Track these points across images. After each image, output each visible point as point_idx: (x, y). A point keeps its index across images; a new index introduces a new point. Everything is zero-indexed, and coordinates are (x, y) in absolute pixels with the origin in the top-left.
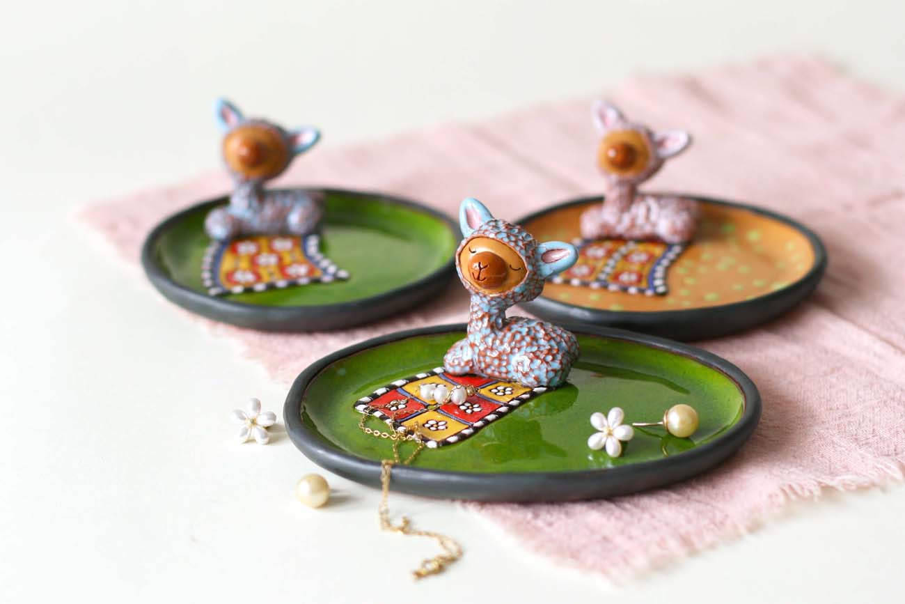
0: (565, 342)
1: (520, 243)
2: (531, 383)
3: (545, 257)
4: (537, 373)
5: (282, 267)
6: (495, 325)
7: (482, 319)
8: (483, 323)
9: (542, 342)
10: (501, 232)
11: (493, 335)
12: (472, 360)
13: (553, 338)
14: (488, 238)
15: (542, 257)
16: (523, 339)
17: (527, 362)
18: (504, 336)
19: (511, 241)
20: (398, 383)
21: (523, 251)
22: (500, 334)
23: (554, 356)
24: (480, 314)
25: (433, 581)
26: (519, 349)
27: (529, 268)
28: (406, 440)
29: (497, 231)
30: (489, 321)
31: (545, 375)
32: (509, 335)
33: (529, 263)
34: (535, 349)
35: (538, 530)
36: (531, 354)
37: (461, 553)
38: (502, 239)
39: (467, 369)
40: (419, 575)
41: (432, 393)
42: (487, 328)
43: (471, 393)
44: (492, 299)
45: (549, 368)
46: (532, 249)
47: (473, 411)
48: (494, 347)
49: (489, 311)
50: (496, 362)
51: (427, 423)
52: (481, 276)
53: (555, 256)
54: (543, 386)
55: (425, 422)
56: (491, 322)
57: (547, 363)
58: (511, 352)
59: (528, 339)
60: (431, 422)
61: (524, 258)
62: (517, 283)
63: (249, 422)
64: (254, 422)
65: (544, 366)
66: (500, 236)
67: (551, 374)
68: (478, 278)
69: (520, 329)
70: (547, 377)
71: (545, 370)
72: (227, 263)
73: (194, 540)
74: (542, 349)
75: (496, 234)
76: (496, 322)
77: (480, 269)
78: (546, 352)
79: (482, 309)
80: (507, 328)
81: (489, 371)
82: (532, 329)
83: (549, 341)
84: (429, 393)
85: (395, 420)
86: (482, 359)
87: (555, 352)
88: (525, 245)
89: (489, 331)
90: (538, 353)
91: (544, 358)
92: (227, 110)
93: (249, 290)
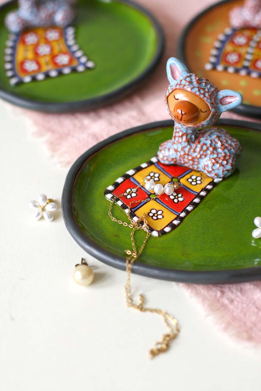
0: (234, 149)
1: (207, 95)
2: (213, 177)
3: (222, 101)
4: (217, 172)
5: (53, 57)
6: (190, 140)
7: (182, 136)
8: (182, 139)
9: (220, 150)
10: (195, 87)
11: (189, 147)
12: (176, 158)
13: (226, 147)
14: (186, 91)
15: (220, 102)
16: (208, 149)
17: (210, 165)
18: (196, 147)
19: (201, 94)
20: (131, 172)
21: (209, 100)
22: (194, 146)
23: (227, 161)
24: (180, 134)
25: (162, 357)
26: (205, 156)
27: (213, 110)
28: (139, 229)
29: (192, 86)
30: (186, 138)
31: (222, 173)
32: (199, 146)
33: (212, 108)
34: (215, 156)
35: (225, 307)
36: (213, 161)
37: (178, 330)
38: (195, 93)
39: (173, 162)
40: (154, 353)
41: (152, 187)
42: (185, 142)
43: (176, 187)
44: (189, 127)
45: (225, 169)
46: (214, 97)
47: (178, 201)
48: (190, 154)
49: (186, 132)
50: (191, 162)
51: (151, 212)
52: (182, 118)
53: (228, 100)
54: (220, 178)
55: (149, 212)
56: (188, 138)
57: (223, 166)
58: (200, 157)
59: (211, 149)
60: (154, 211)
61: (209, 105)
62: (204, 120)
63: (40, 209)
64: (43, 209)
65: (221, 168)
66: (194, 91)
67: (226, 172)
68: (181, 120)
69: (205, 142)
70: (223, 174)
71: (222, 170)
72: (21, 53)
73: (12, 319)
74: (220, 155)
75: (192, 89)
76: (191, 138)
77: (182, 115)
78: (222, 158)
79: (182, 131)
80: (197, 141)
81: (186, 165)
82: (213, 141)
83: (223, 150)
84: (150, 187)
85: (131, 209)
86: (182, 159)
87: (227, 158)
88: (210, 96)
89: (186, 144)
90: (217, 159)
91: (221, 162)
93: (34, 79)
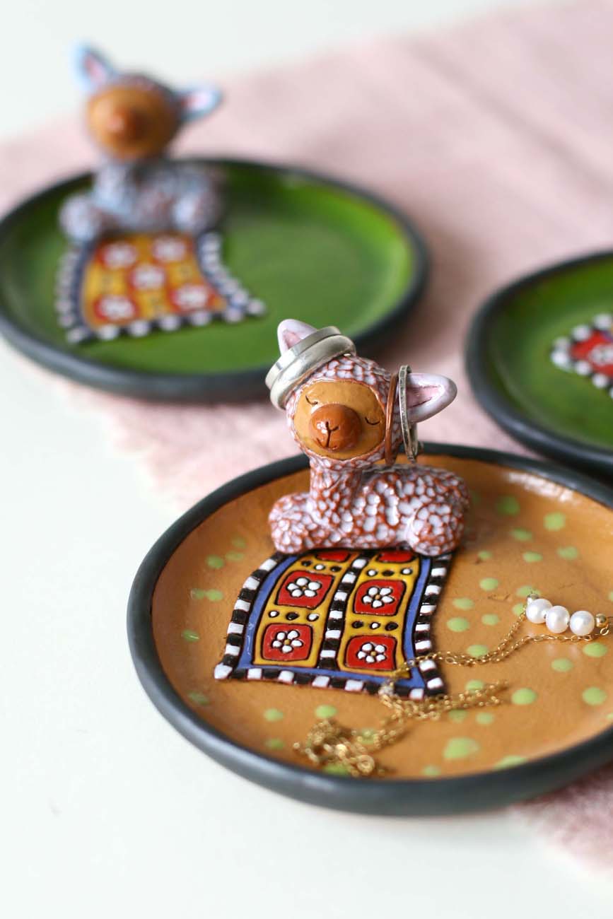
5: (169, 291)
72: (94, 283)
92: (92, 59)
93: (124, 333)
